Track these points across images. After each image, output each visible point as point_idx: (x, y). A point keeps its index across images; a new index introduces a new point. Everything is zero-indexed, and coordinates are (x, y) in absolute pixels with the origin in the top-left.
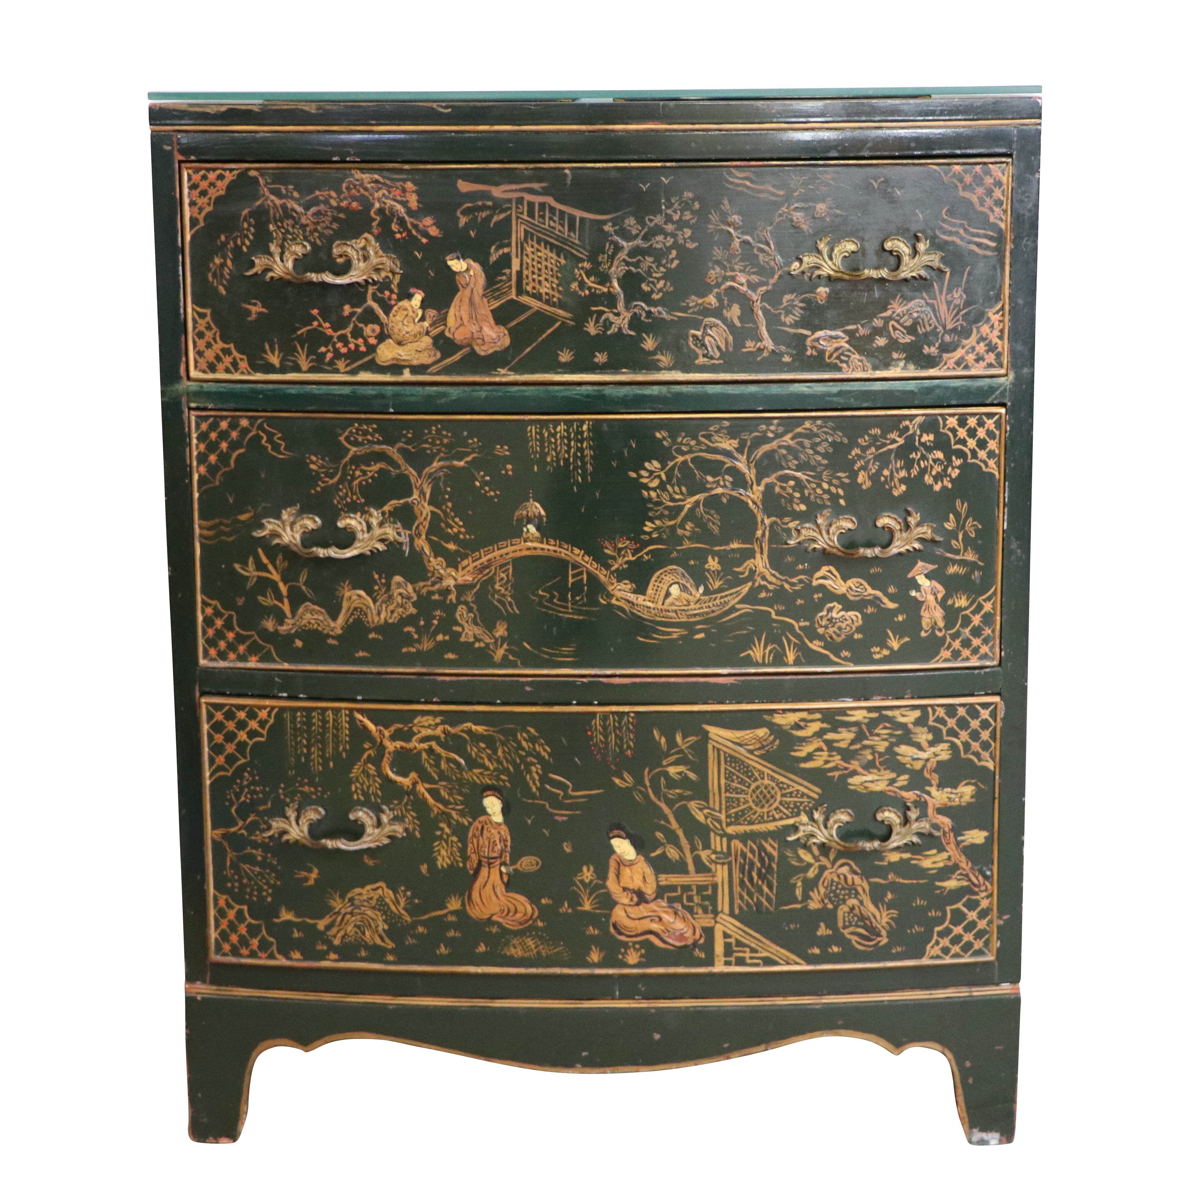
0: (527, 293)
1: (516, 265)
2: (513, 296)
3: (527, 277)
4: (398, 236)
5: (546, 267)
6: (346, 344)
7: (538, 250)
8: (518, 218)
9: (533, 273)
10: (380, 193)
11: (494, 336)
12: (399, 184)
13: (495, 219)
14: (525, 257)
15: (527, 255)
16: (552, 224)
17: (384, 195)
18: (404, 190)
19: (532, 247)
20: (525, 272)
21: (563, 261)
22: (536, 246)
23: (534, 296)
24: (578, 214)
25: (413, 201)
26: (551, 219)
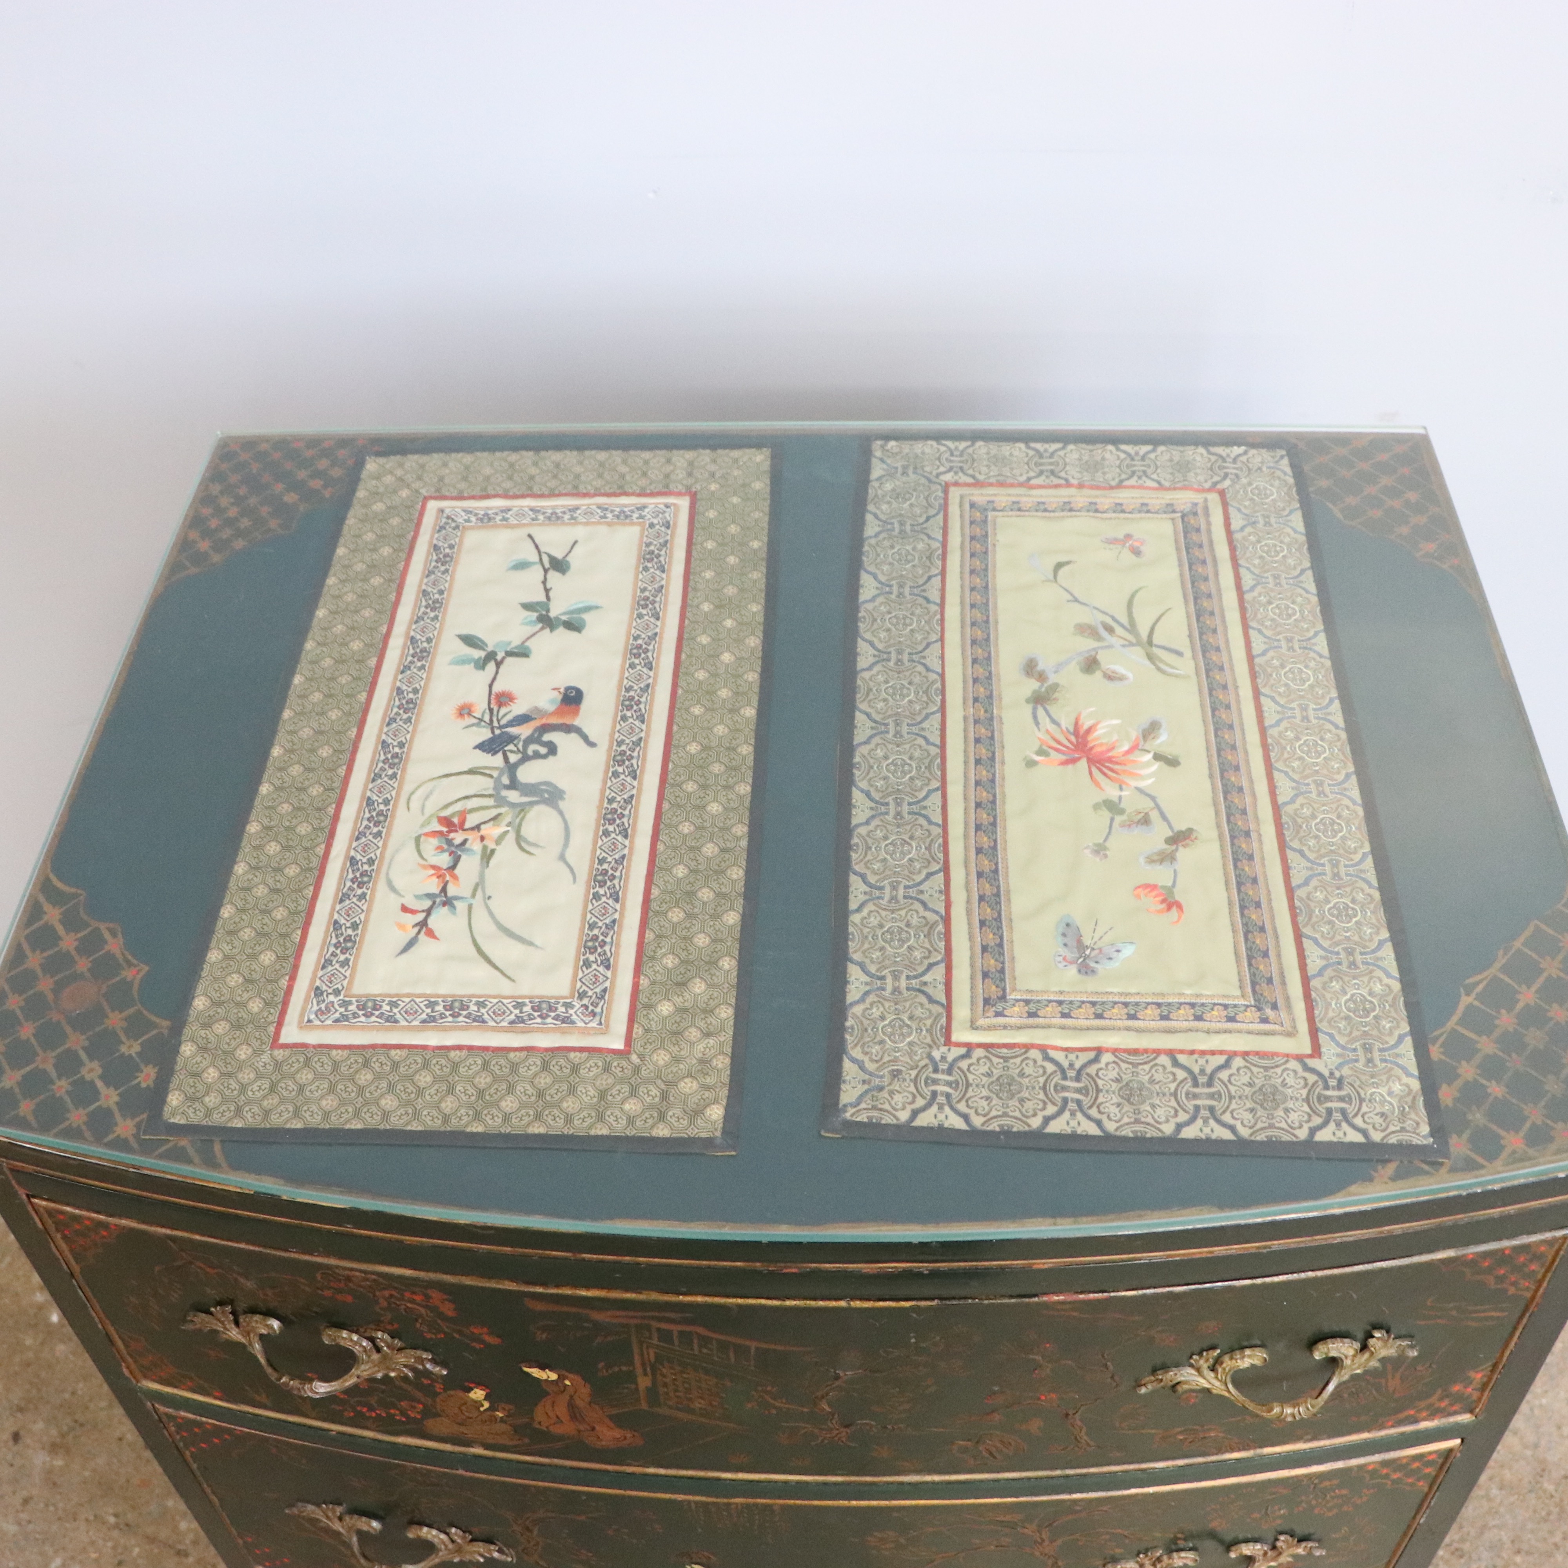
0: (670, 1407)
1: (644, 1382)
2: (644, 1406)
3: (667, 1393)
4: (429, 1336)
5: (700, 1388)
6: (371, 1409)
7: (682, 1372)
8: (641, 1343)
9: (676, 1391)
10: (386, 1293)
11: (618, 1436)
12: (417, 1290)
13: (599, 1340)
14: (659, 1377)
15: (664, 1376)
16: (705, 1351)
17: (391, 1296)
18: (428, 1297)
19: (671, 1368)
20: (662, 1390)
21: (728, 1384)
22: (678, 1368)
23: (678, 1409)
24: (753, 1345)
25: (448, 1309)
26: (700, 1347)
